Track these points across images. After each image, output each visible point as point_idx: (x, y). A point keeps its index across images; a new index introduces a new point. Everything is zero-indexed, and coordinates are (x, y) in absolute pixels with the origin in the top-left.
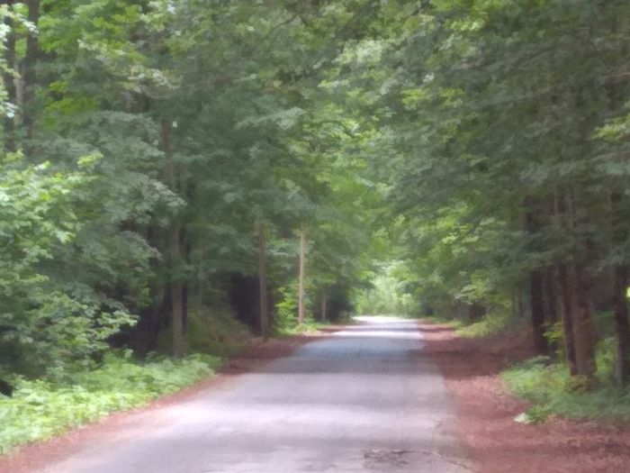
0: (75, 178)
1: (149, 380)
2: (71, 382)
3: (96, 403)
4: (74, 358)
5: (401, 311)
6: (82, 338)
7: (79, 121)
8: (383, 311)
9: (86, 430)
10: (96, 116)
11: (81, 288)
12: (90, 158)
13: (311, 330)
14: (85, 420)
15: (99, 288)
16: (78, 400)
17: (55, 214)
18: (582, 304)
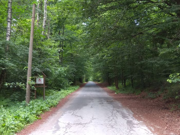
0: (67, 68)
1: (74, 89)
2: (67, 90)
3: (70, 92)
4: (67, 87)
5: (92, 81)
6: (67, 84)
7: (67, 63)
8: (90, 81)
9: (69, 96)
10: (68, 62)
11: (67, 79)
12: (68, 66)
13: (85, 83)
14: (69, 94)
15: (69, 79)
16: (67, 91)
17: (65, 72)
18: (117, 81)
